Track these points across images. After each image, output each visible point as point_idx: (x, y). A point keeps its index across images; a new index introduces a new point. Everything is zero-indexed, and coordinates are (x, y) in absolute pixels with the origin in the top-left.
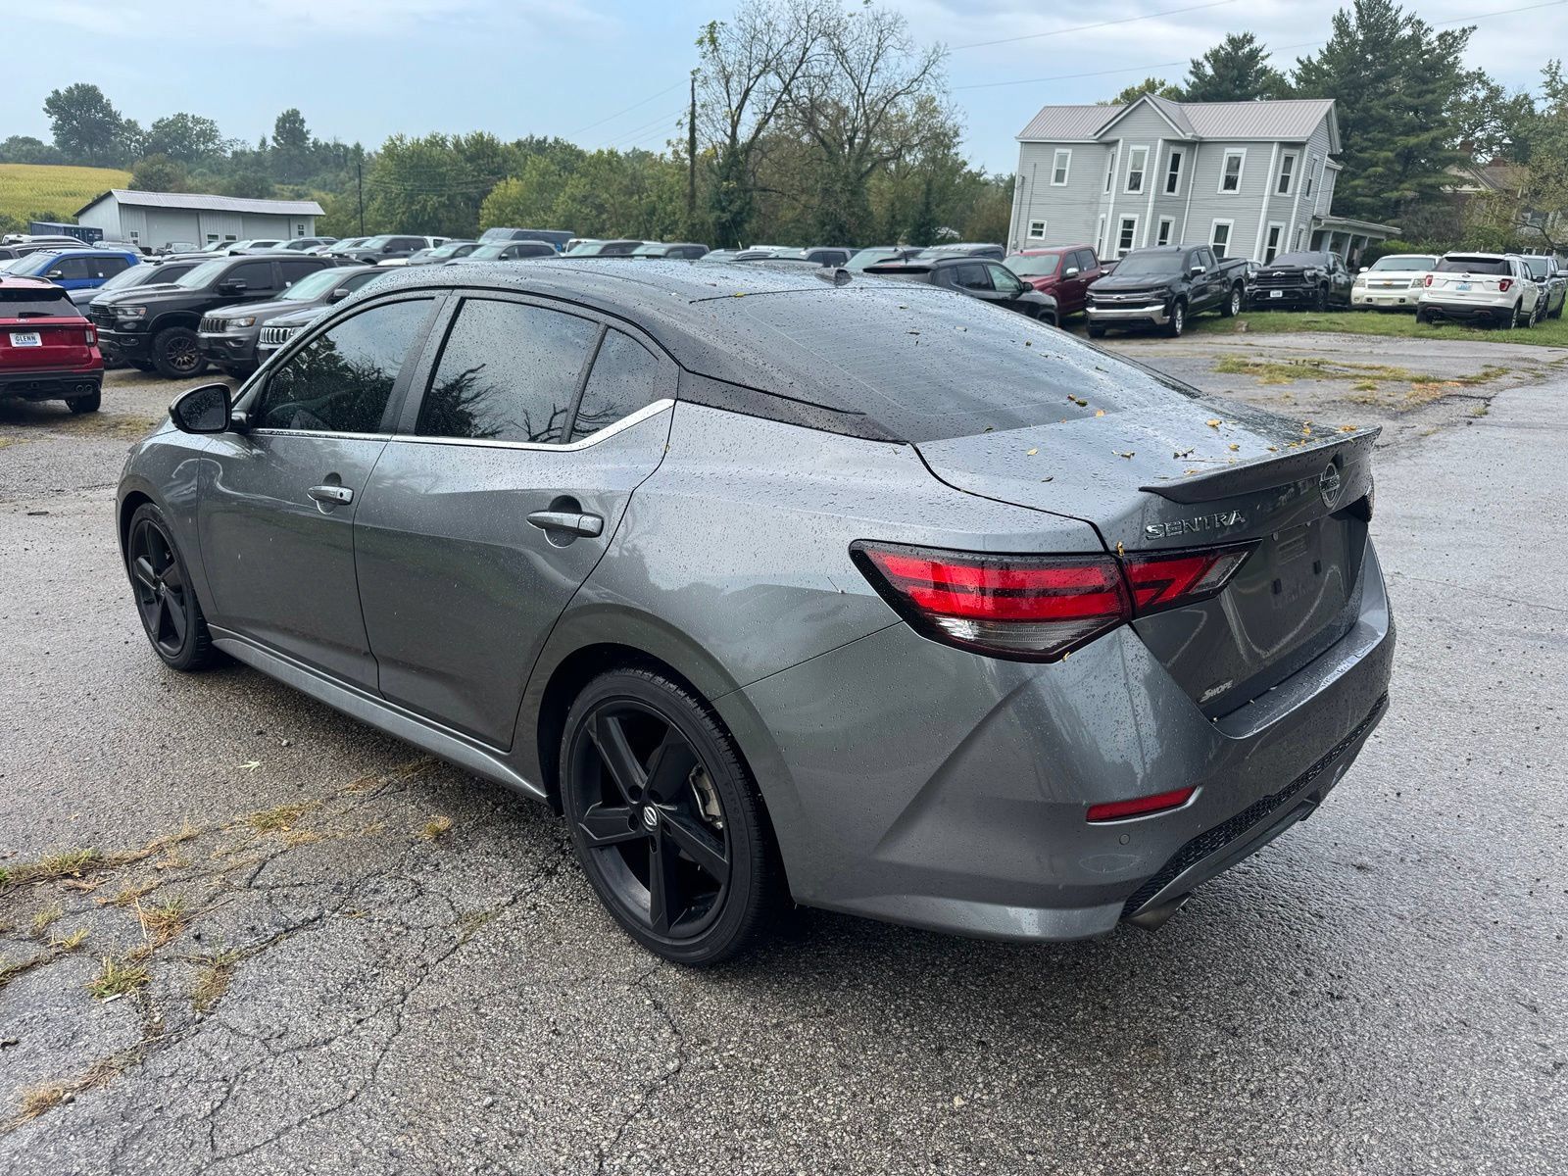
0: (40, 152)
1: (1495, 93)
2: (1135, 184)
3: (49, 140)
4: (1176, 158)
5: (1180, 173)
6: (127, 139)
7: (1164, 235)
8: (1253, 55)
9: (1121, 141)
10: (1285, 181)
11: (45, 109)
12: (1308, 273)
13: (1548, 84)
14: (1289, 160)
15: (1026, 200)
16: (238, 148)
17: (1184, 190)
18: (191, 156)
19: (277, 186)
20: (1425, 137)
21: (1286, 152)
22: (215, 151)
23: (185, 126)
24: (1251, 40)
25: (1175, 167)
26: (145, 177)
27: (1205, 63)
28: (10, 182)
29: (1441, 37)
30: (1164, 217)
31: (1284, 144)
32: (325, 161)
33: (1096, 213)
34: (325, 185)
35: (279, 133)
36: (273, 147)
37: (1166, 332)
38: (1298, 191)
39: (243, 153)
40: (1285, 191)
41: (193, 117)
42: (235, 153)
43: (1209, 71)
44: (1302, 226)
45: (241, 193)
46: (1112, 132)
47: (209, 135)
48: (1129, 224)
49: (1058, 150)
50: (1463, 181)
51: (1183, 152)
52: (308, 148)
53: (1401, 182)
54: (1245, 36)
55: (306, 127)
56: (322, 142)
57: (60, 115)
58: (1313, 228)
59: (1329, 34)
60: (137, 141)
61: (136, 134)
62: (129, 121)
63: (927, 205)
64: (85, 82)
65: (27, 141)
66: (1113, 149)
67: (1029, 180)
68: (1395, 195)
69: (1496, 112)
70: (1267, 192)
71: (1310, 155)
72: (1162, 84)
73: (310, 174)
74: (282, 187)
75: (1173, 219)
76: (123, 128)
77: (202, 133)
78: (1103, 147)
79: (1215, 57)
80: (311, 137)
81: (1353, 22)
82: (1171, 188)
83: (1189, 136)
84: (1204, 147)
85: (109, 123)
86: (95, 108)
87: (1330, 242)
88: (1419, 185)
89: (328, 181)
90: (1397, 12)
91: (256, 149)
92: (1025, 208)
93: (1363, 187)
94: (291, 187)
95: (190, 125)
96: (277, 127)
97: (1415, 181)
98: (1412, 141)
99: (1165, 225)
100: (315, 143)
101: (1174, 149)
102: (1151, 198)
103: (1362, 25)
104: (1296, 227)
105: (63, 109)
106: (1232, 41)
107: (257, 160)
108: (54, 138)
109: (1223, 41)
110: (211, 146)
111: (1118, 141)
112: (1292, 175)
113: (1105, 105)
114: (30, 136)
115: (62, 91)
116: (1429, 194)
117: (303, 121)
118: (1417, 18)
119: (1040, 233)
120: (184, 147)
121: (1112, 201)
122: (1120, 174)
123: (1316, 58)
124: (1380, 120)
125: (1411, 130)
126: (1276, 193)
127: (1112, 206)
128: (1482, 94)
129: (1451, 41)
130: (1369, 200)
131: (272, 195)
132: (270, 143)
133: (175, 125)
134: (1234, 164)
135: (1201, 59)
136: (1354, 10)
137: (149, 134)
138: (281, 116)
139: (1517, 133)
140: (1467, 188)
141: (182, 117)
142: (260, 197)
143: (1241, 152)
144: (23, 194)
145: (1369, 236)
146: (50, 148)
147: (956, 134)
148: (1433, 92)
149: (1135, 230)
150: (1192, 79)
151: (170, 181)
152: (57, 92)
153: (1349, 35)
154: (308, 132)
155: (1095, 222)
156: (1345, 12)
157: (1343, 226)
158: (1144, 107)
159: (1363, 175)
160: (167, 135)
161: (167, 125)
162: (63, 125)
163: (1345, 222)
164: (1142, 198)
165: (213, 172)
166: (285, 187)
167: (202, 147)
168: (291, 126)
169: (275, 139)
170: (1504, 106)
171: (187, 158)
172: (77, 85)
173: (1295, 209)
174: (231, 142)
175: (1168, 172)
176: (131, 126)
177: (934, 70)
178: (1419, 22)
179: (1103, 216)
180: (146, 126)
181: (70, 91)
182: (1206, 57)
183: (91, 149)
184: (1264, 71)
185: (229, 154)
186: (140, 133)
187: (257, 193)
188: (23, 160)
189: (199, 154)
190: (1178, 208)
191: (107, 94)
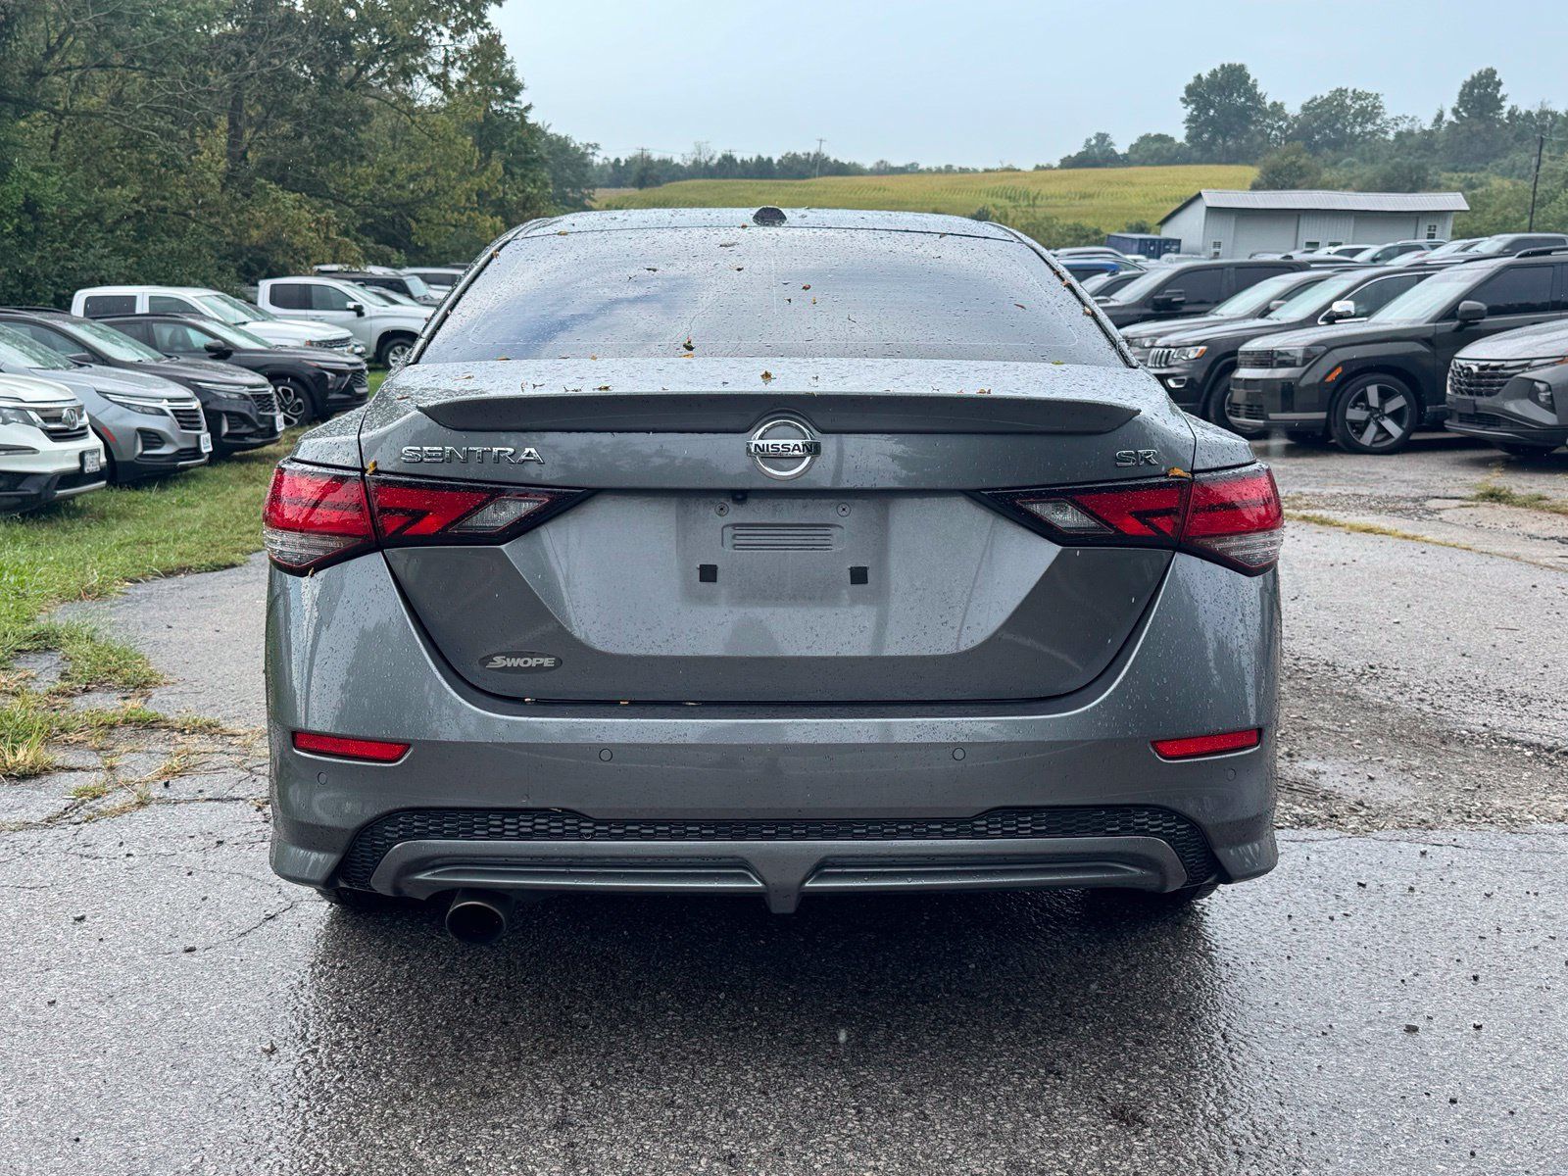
0: (1169, 150)
3: (1180, 135)
6: (1268, 126)
11: (1182, 100)
16: (1404, 127)
18: (1342, 143)
19: (1445, 175)
22: (1373, 134)
23: (1342, 105)
26: (1273, 172)
28: (1126, 188)
32: (1520, 137)
34: (1513, 171)
35: (1462, 101)
36: (1451, 123)
39: (1410, 133)
41: (1354, 91)
42: (1399, 135)
45: (1390, 186)
47: (1369, 114)
52: (1500, 121)
55: (1503, 91)
56: (1522, 110)
57: (1197, 104)
60: (1280, 127)
61: (1280, 119)
62: (1275, 104)
64: (1232, 62)
65: (1160, 138)
73: (1495, 156)
74: (1450, 175)
76: (1265, 113)
77: (1362, 111)
80: (1507, 106)
85: (1251, 108)
86: (1238, 91)
89: (1518, 164)
91: (1427, 127)
94: (1463, 175)
95: (1348, 102)
96: (1462, 95)
100: (1511, 113)
105: (1201, 96)
107: (1426, 143)
108: (1185, 132)
110: (1370, 127)
114: (1164, 133)
115: (1205, 76)
117: (1499, 84)
120: (1335, 131)
131: (1437, 187)
132: (1449, 116)
133: (1332, 103)
137: (1296, 118)
138: (1469, 79)
141: (1341, 92)
142: (1413, 190)
144: (1136, 201)
146: (1181, 145)
151: (1301, 176)
152: (1199, 77)
154: (1503, 98)
160: (1317, 117)
161: (1319, 106)
162: (1198, 116)
165: (1365, 161)
166: (1455, 176)
167: (1358, 129)
168: (1481, 93)
169: (1455, 111)
171: (1335, 145)
172: (1223, 66)
174: (1396, 121)
176: (1277, 109)
180: (1293, 109)
181: (1214, 74)
183: (1225, 141)
185: (1391, 136)
186: (1285, 118)
187: (1409, 186)
188: (1149, 161)
189: (1353, 138)
191: (1253, 72)
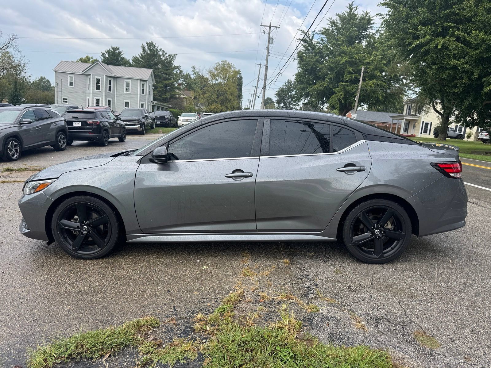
1: (181, 72)
2: (98, 88)
4: (110, 82)
5: (112, 86)
7: (109, 104)
8: (120, 53)
9: (92, 75)
10: (143, 90)
12: (166, 117)
13: (193, 71)
14: (143, 85)
15: (60, 90)
17: (114, 91)
20: (170, 81)
21: (142, 82)
24: (118, 49)
25: (110, 84)
27: (106, 53)
29: (169, 55)
30: (109, 99)
31: (141, 80)
33: (86, 96)
37: (140, 133)
38: (147, 94)
40: (143, 93)
43: (107, 56)
44: (149, 104)
46: (88, 71)
48: (98, 100)
49: (69, 75)
50: (181, 94)
51: (112, 79)
53: (166, 93)
54: (116, 47)
58: (152, 104)
59: (141, 51)
63: (16, 89)
66: (89, 77)
67: (60, 84)
68: (165, 96)
69: (182, 76)
70: (139, 94)
71: (149, 84)
72: (92, 58)
75: (112, 99)
78: (85, 76)
79: (108, 52)
81: (147, 49)
82: (110, 90)
83: (113, 75)
84: (118, 79)
87: (156, 108)
88: (171, 94)
90: (157, 47)
92: (60, 93)
93: (157, 94)
97: (170, 93)
98: (167, 82)
99: (109, 101)
101: (109, 79)
102: (104, 93)
103: (149, 49)
104: (148, 104)
106: (113, 48)
109: (110, 48)
111: (90, 75)
112: (145, 89)
113: (73, 62)
116: (173, 97)
118: (163, 49)
119: (66, 102)
121: (91, 93)
122: (93, 84)
123: (138, 56)
124: (157, 76)
125: (166, 79)
126: (141, 94)
127: (91, 95)
128: (178, 72)
129: (172, 57)
130: (159, 97)
134: (128, 85)
135: (104, 52)
136: (146, 45)
139: (188, 83)
140: (182, 96)
143: (130, 81)
145: (165, 107)
147: (24, 66)
148: (170, 70)
149: (100, 102)
150: (103, 58)
153: (146, 51)
155: (85, 99)
156: (144, 45)
157: (159, 104)
158: (97, 65)
159: (156, 90)
163: (159, 103)
164: (101, 93)
170: (183, 75)
173: (147, 99)
175: (108, 85)
177: (12, 42)
178: (163, 51)
179: (89, 97)
182: (106, 52)
184: (123, 58)
190: (113, 96)
